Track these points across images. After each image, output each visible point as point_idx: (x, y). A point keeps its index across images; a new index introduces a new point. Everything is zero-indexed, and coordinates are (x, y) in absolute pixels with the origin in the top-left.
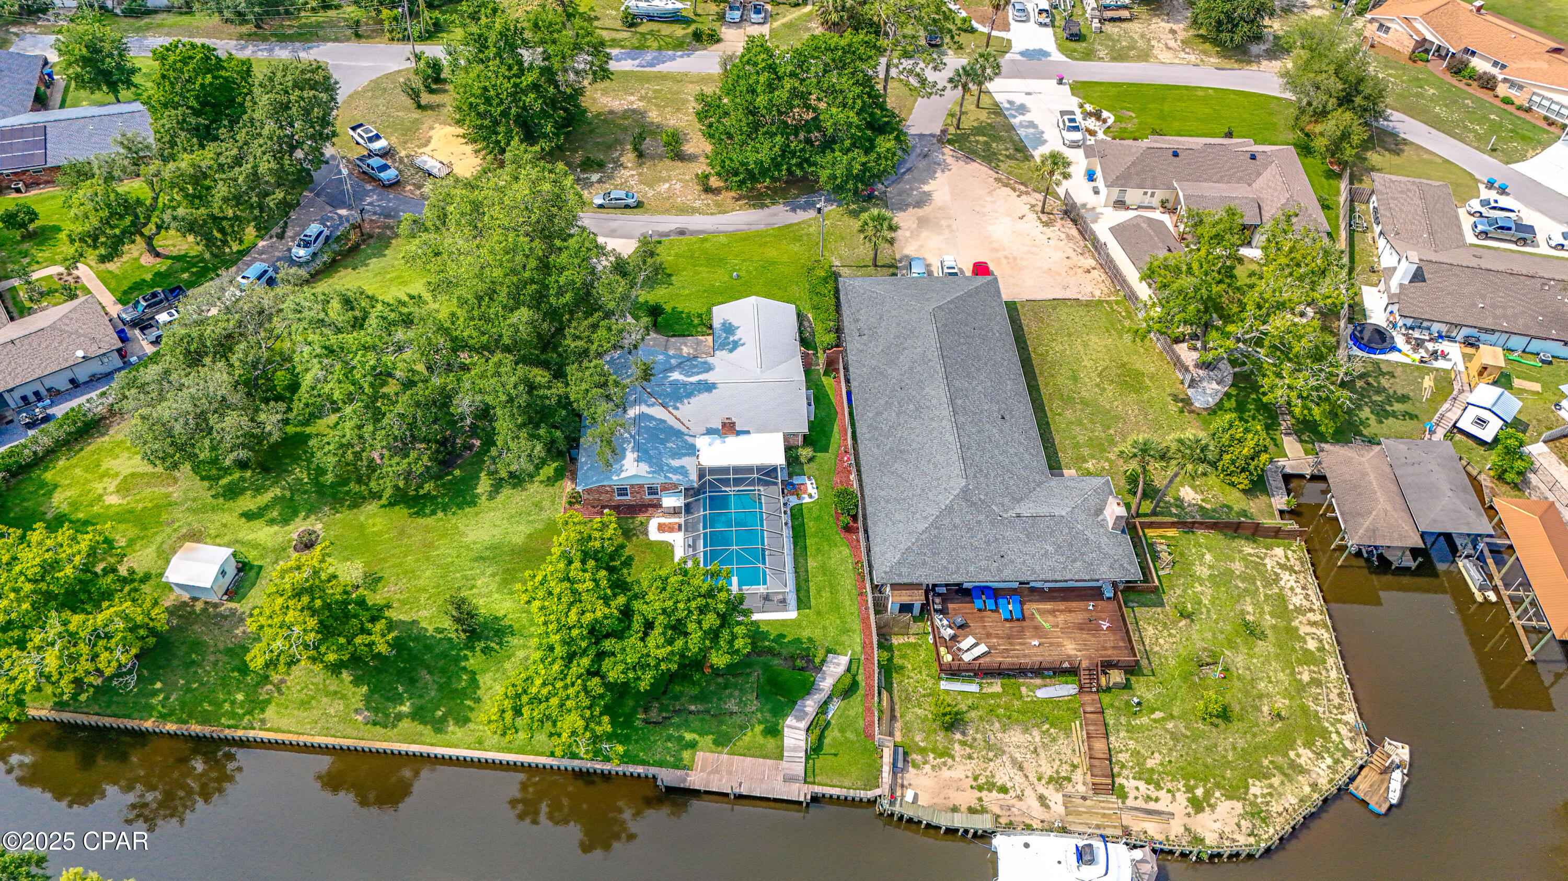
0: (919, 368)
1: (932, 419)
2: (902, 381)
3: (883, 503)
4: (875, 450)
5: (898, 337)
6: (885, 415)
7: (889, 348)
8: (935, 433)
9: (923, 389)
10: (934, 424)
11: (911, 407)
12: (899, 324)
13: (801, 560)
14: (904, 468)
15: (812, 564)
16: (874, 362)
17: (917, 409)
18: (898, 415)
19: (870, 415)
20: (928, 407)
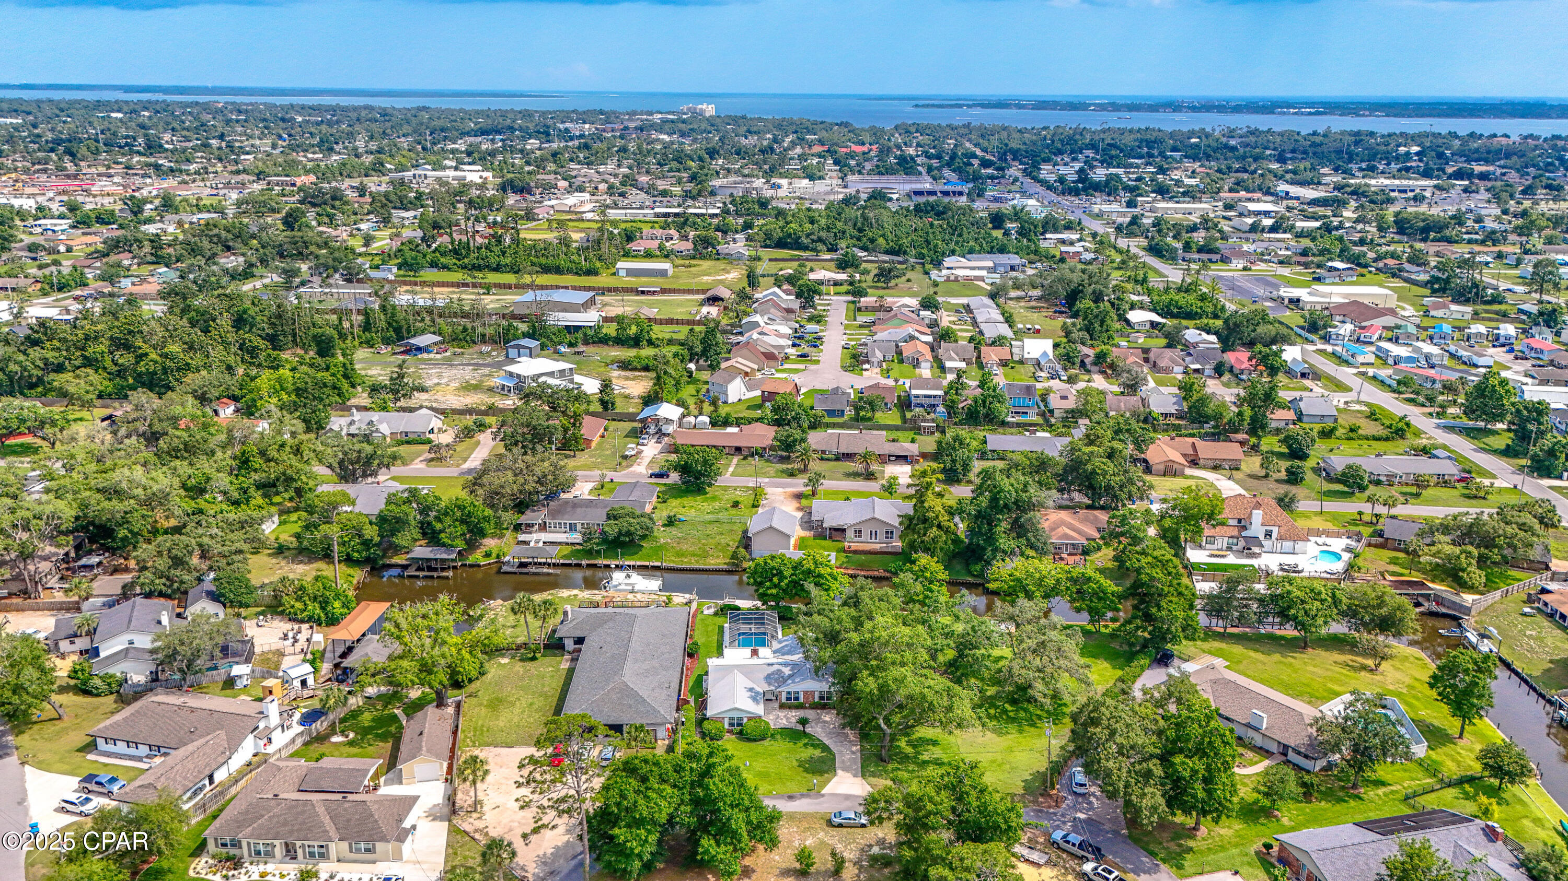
3: (678, 625)
4: (675, 642)
6: (666, 651)
8: (643, 633)
11: (651, 647)
13: (720, 639)
14: (663, 630)
15: (716, 637)
17: (649, 645)
18: (659, 648)
19: (674, 654)
20: (643, 643)
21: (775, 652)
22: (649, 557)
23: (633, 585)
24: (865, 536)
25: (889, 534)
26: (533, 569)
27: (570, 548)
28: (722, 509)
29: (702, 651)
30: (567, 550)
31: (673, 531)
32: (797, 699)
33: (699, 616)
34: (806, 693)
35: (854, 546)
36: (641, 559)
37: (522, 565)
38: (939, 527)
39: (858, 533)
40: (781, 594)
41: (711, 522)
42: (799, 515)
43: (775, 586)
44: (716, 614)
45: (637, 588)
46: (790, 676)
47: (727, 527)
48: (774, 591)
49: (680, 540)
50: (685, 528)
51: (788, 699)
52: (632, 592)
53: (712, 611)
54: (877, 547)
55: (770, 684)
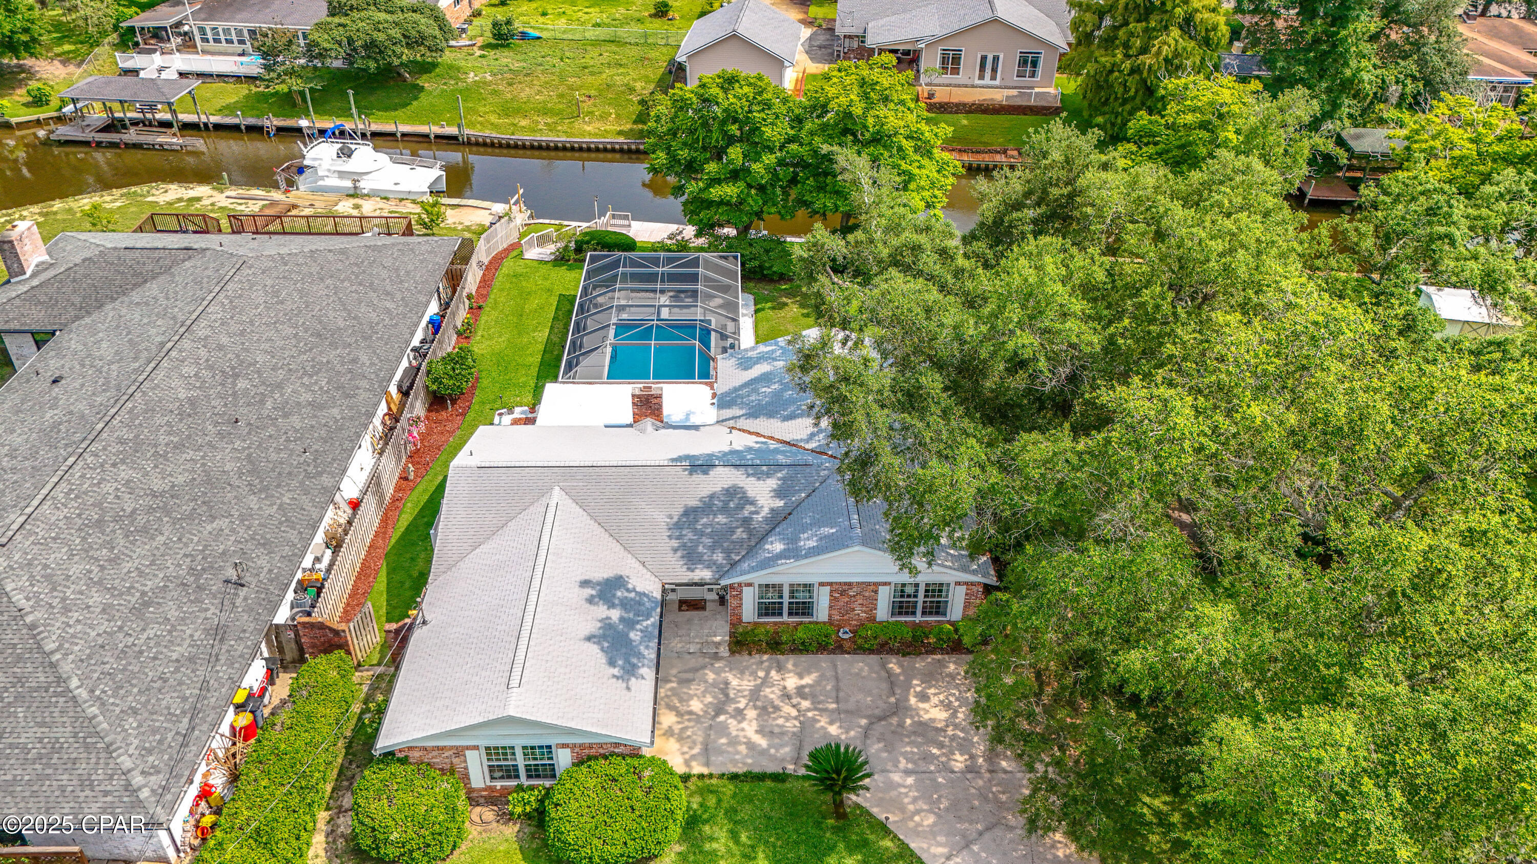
0: (163, 439)
1: (220, 347)
2: (221, 435)
3: (399, 296)
4: (364, 358)
5: (144, 530)
6: (307, 397)
7: (190, 517)
8: (234, 327)
9: (192, 402)
10: (224, 340)
11: (242, 384)
12: (114, 561)
13: (555, 339)
14: (331, 314)
15: (543, 335)
16: (253, 502)
17: (236, 376)
18: (280, 386)
19: (335, 412)
20: (211, 368)
21: (723, 401)
22: (433, 115)
23: (355, 178)
24: (968, 72)
25: (1029, 63)
26: (132, 135)
27: (244, 90)
28: (627, 21)
29: (487, 386)
30: (235, 93)
31: (505, 58)
32: (803, 608)
33: (508, 266)
34: (840, 590)
35: (941, 95)
36: (411, 120)
37: (113, 126)
38: (1187, 24)
39: (951, 62)
40: (754, 201)
41: (597, 43)
42: (806, 33)
43: (735, 175)
44: (560, 260)
45: (366, 185)
46: (777, 520)
47: (633, 52)
48: (730, 191)
49: (513, 78)
50: (534, 52)
51: (768, 609)
52: (355, 194)
53: (549, 250)
54: (1000, 96)
55: (691, 558)
